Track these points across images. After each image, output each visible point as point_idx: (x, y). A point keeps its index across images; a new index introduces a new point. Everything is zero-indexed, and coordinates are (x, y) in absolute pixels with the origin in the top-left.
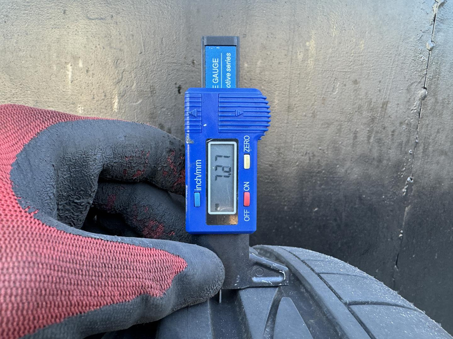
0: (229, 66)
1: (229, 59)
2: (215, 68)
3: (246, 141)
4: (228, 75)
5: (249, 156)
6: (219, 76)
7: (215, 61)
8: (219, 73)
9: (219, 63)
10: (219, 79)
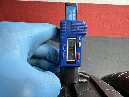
0: (74, 13)
1: (74, 10)
2: (70, 14)
3: (80, 38)
4: (74, 16)
5: (80, 43)
6: (71, 16)
7: (70, 11)
8: (71, 15)
9: (71, 12)
10: (71, 17)
